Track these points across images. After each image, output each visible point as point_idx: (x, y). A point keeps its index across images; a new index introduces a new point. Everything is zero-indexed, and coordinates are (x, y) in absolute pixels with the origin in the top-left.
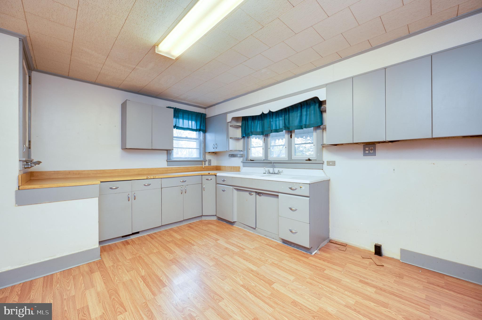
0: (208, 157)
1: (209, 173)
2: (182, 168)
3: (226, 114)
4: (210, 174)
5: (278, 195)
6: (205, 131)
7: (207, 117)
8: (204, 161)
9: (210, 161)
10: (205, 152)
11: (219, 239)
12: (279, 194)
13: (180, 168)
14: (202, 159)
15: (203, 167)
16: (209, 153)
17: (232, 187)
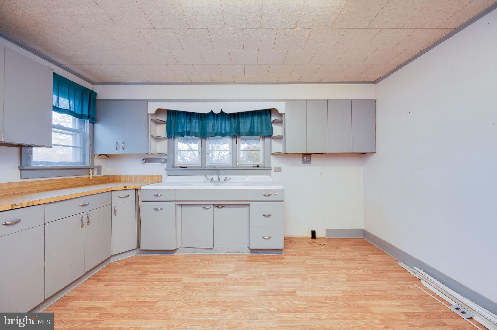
0: (97, 162)
1: (125, 187)
2: (53, 182)
3: (147, 101)
4: (127, 188)
5: (249, 204)
6: (93, 121)
7: (99, 97)
8: (92, 169)
9: (99, 168)
10: (93, 154)
11: (182, 277)
12: (251, 203)
13: (49, 182)
14: (87, 165)
15: (91, 178)
16: (100, 155)
17: (174, 203)
